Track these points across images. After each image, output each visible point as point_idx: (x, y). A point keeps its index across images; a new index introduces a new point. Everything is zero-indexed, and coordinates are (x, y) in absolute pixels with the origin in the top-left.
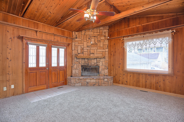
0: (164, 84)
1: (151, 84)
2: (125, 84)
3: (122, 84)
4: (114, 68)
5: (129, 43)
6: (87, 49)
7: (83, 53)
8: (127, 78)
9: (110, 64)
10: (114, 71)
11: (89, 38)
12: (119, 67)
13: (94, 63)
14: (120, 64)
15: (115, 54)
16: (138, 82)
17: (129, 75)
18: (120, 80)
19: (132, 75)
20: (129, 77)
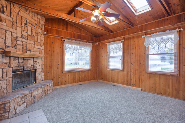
0: (88, 76)
1: (82, 78)
2: (65, 84)
3: (62, 84)
4: (52, 70)
5: (69, 45)
6: (22, 42)
7: (15, 47)
8: (66, 78)
9: (46, 65)
10: (52, 73)
11: (25, 24)
12: (58, 68)
13: (30, 66)
14: (59, 65)
15: (53, 54)
16: (74, 79)
17: (67, 75)
18: (60, 81)
19: (70, 74)
20: (67, 77)
